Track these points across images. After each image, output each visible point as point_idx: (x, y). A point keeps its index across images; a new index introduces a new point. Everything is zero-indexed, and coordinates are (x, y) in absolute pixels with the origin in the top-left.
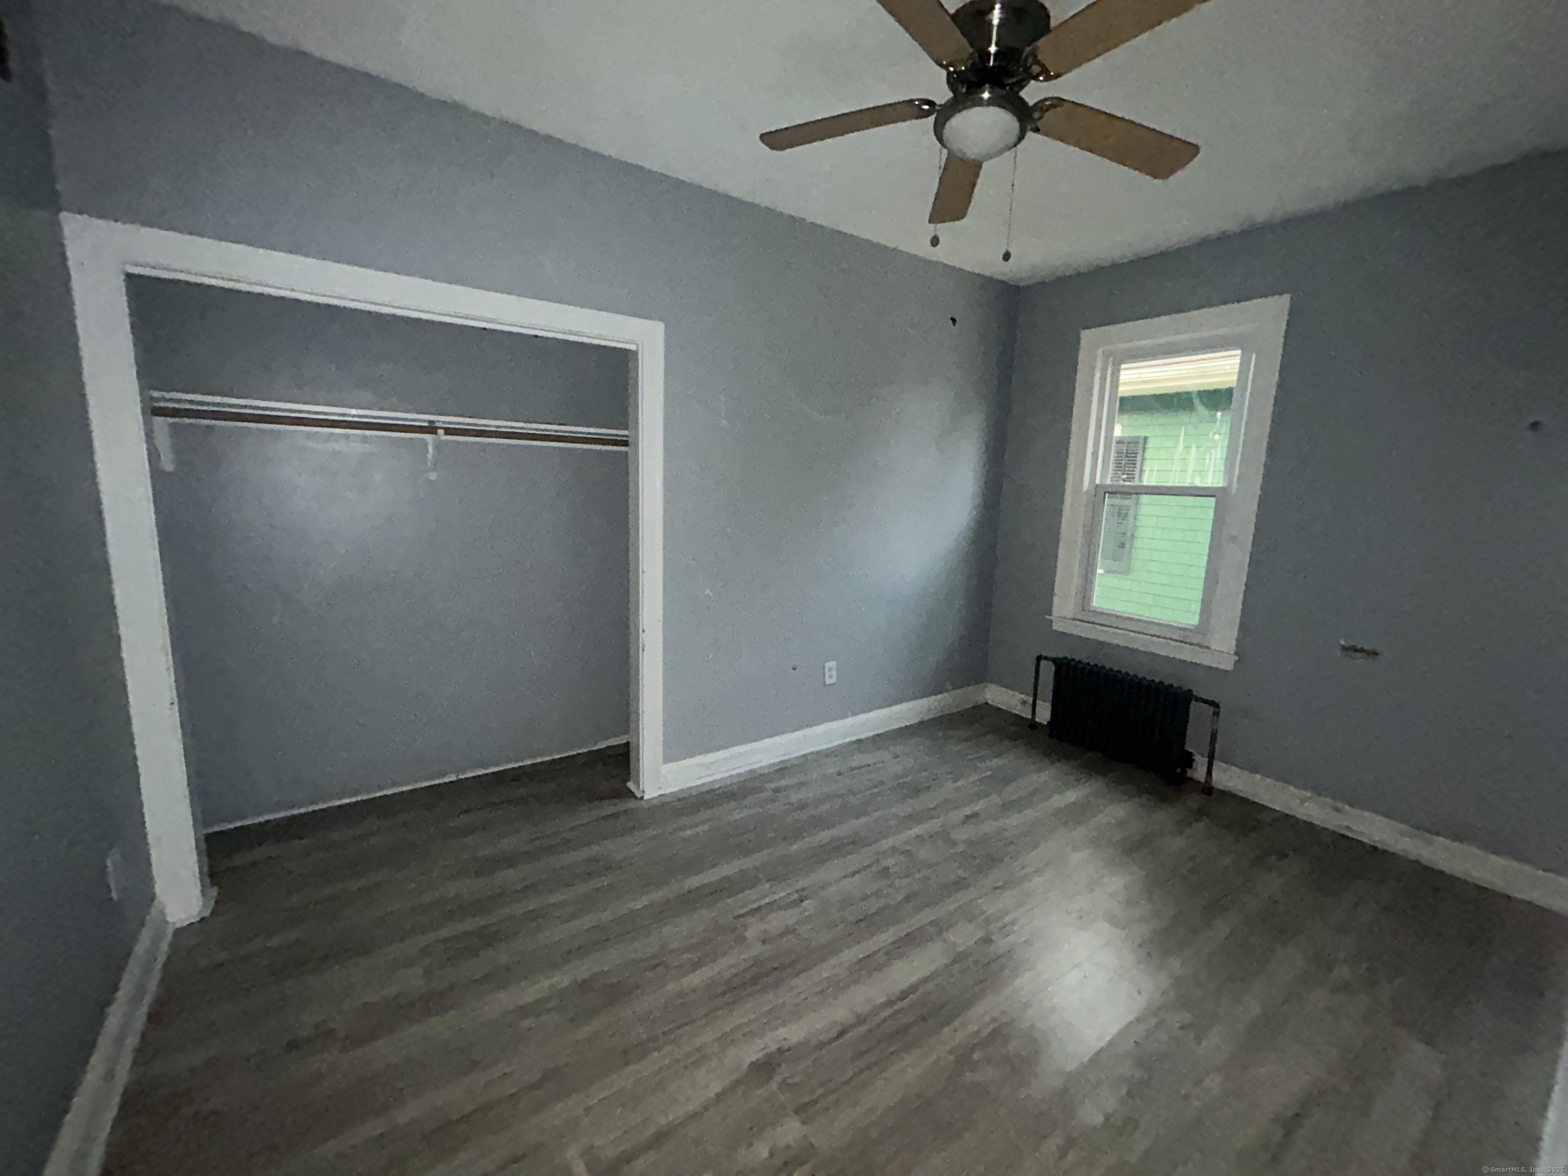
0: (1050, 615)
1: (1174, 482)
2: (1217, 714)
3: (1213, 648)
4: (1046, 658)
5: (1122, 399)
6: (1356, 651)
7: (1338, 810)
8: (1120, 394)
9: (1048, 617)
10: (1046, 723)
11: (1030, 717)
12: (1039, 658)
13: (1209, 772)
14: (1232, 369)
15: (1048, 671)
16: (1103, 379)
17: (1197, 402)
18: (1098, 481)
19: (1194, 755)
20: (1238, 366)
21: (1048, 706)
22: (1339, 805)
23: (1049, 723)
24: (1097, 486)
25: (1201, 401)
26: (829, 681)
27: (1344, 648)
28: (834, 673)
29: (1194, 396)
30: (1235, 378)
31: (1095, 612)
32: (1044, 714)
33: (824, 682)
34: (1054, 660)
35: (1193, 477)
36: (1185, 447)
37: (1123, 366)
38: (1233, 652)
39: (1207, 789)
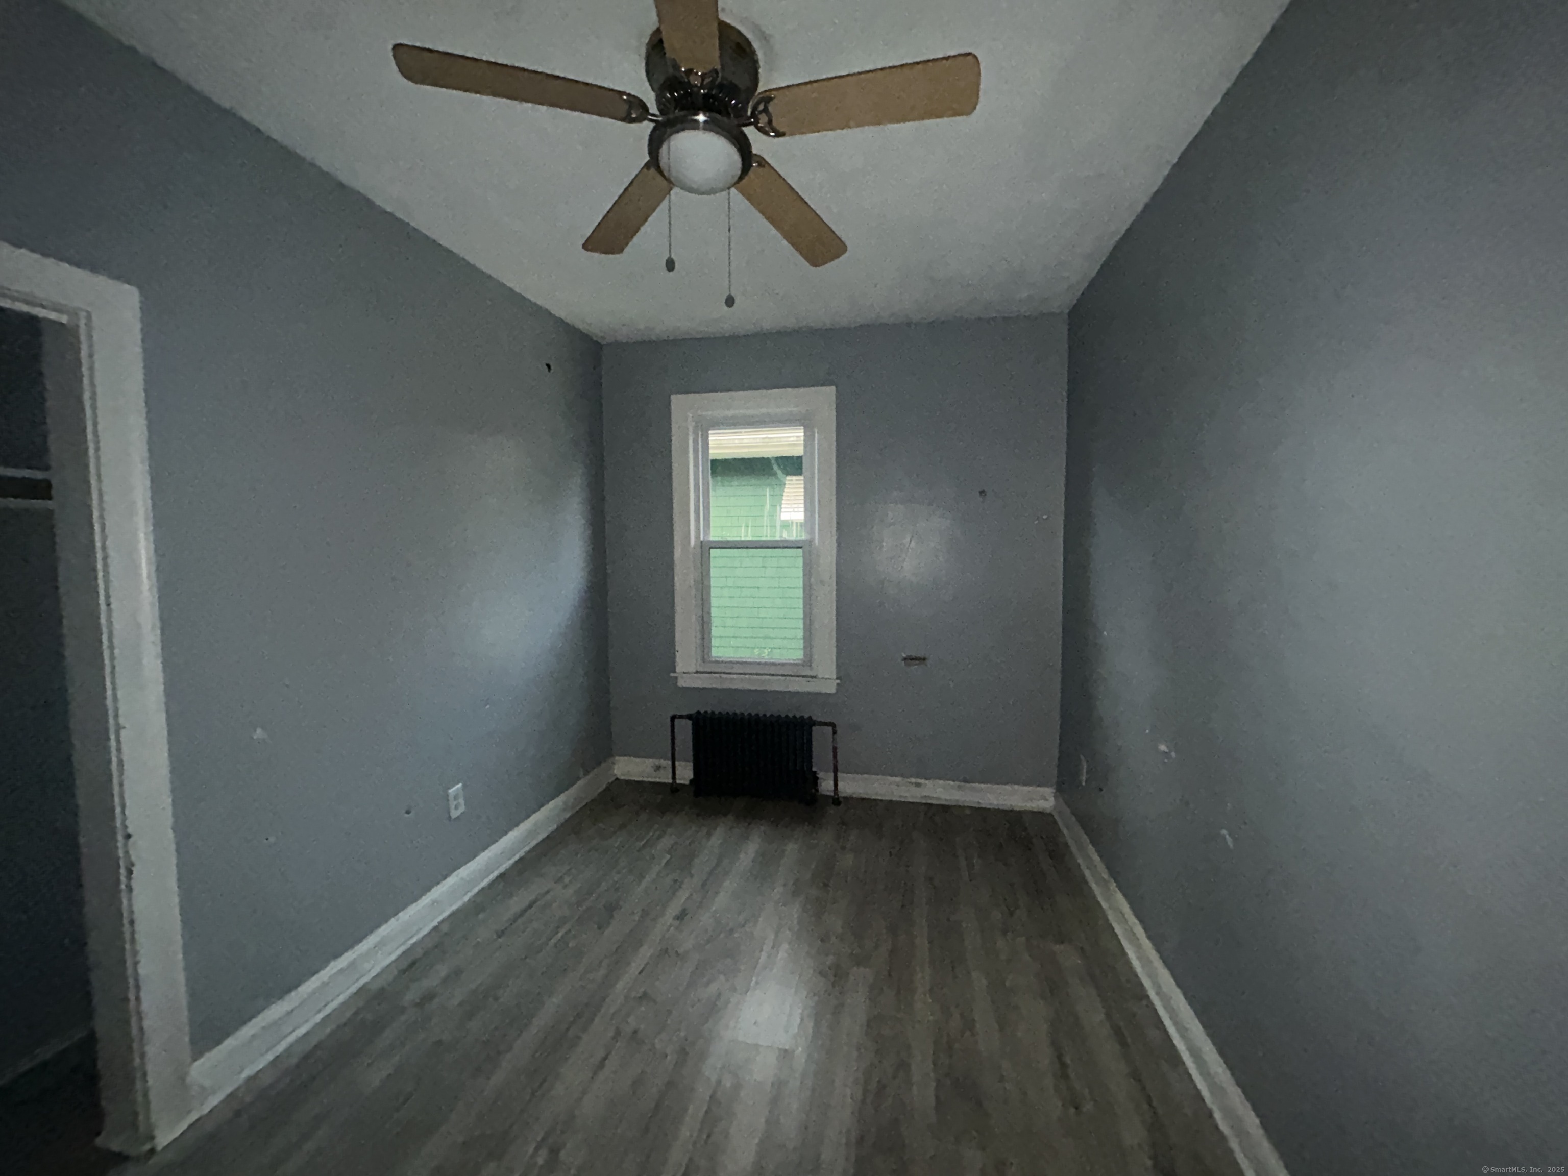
0: (675, 672)
1: (766, 536)
2: (835, 733)
3: (820, 676)
4: (681, 717)
5: (714, 462)
6: (912, 659)
7: (918, 785)
8: (711, 457)
9: (672, 675)
10: (687, 783)
11: (670, 781)
12: (673, 718)
13: (836, 785)
14: (797, 441)
15: (685, 729)
16: (695, 442)
17: (775, 467)
18: (702, 539)
19: (818, 774)
20: (802, 438)
21: (690, 765)
22: (919, 781)
23: (691, 781)
24: (702, 542)
25: (779, 465)
26: (455, 814)
27: (905, 659)
28: (461, 801)
29: (773, 462)
30: (802, 448)
31: (717, 662)
32: (685, 773)
33: (450, 817)
34: (689, 717)
35: (781, 532)
36: (772, 506)
37: (710, 432)
38: (835, 677)
39: (836, 800)
